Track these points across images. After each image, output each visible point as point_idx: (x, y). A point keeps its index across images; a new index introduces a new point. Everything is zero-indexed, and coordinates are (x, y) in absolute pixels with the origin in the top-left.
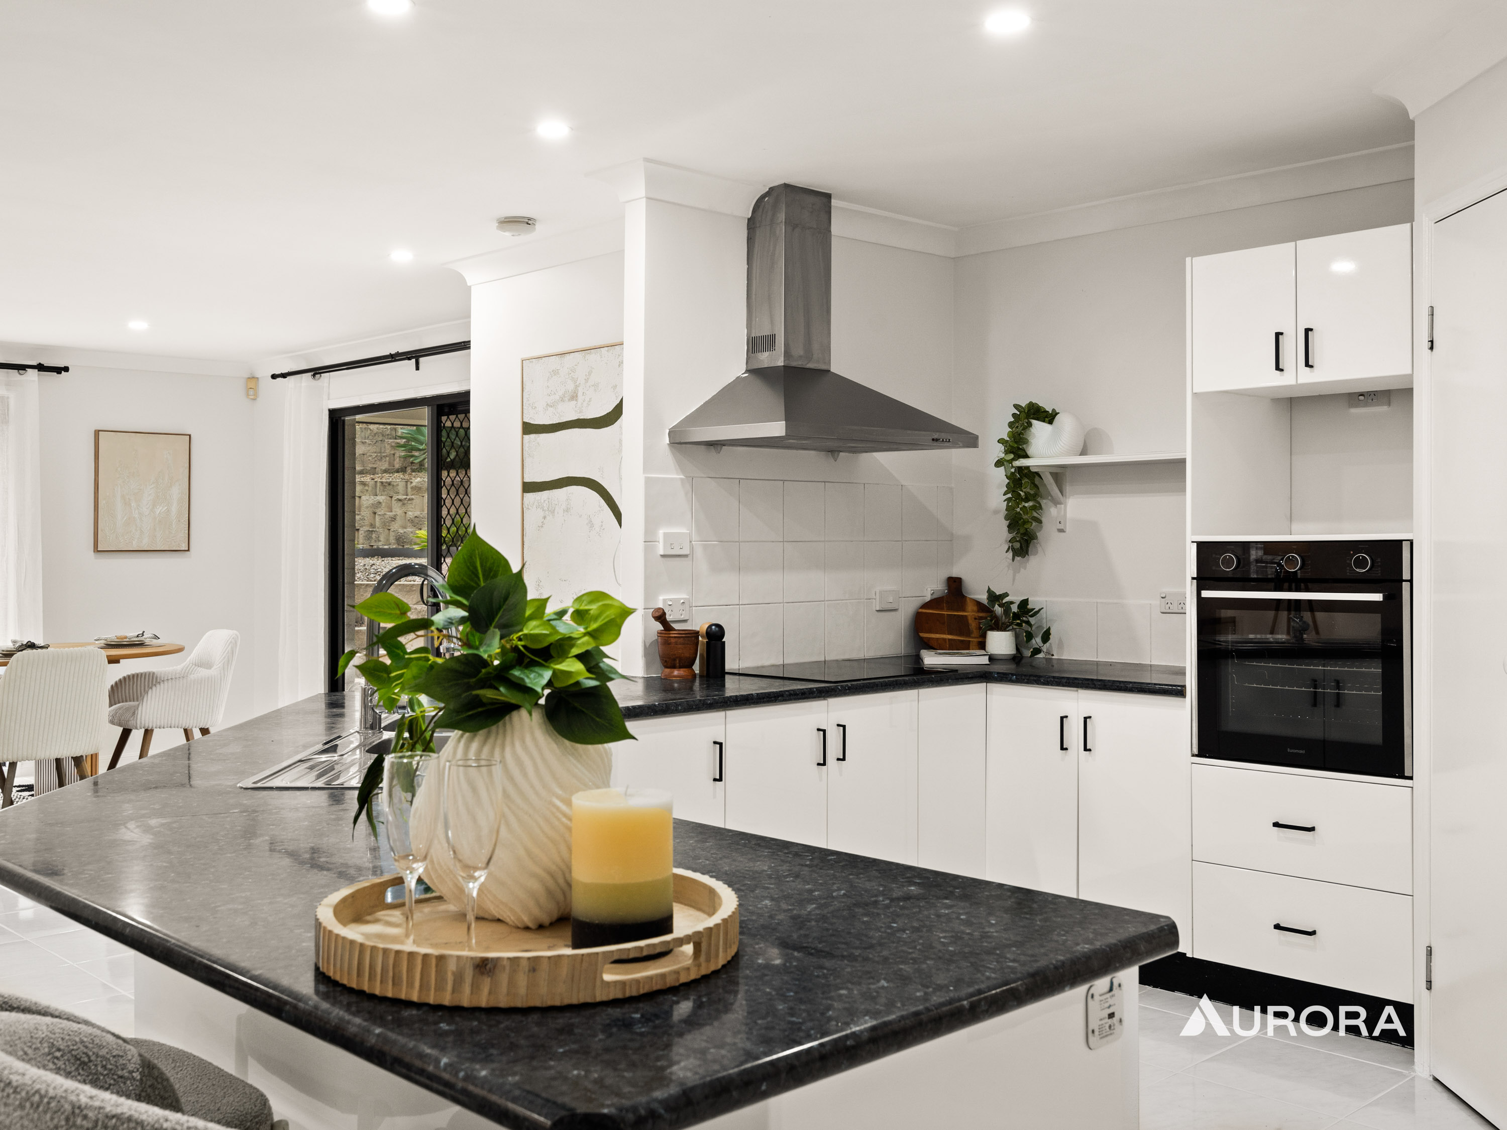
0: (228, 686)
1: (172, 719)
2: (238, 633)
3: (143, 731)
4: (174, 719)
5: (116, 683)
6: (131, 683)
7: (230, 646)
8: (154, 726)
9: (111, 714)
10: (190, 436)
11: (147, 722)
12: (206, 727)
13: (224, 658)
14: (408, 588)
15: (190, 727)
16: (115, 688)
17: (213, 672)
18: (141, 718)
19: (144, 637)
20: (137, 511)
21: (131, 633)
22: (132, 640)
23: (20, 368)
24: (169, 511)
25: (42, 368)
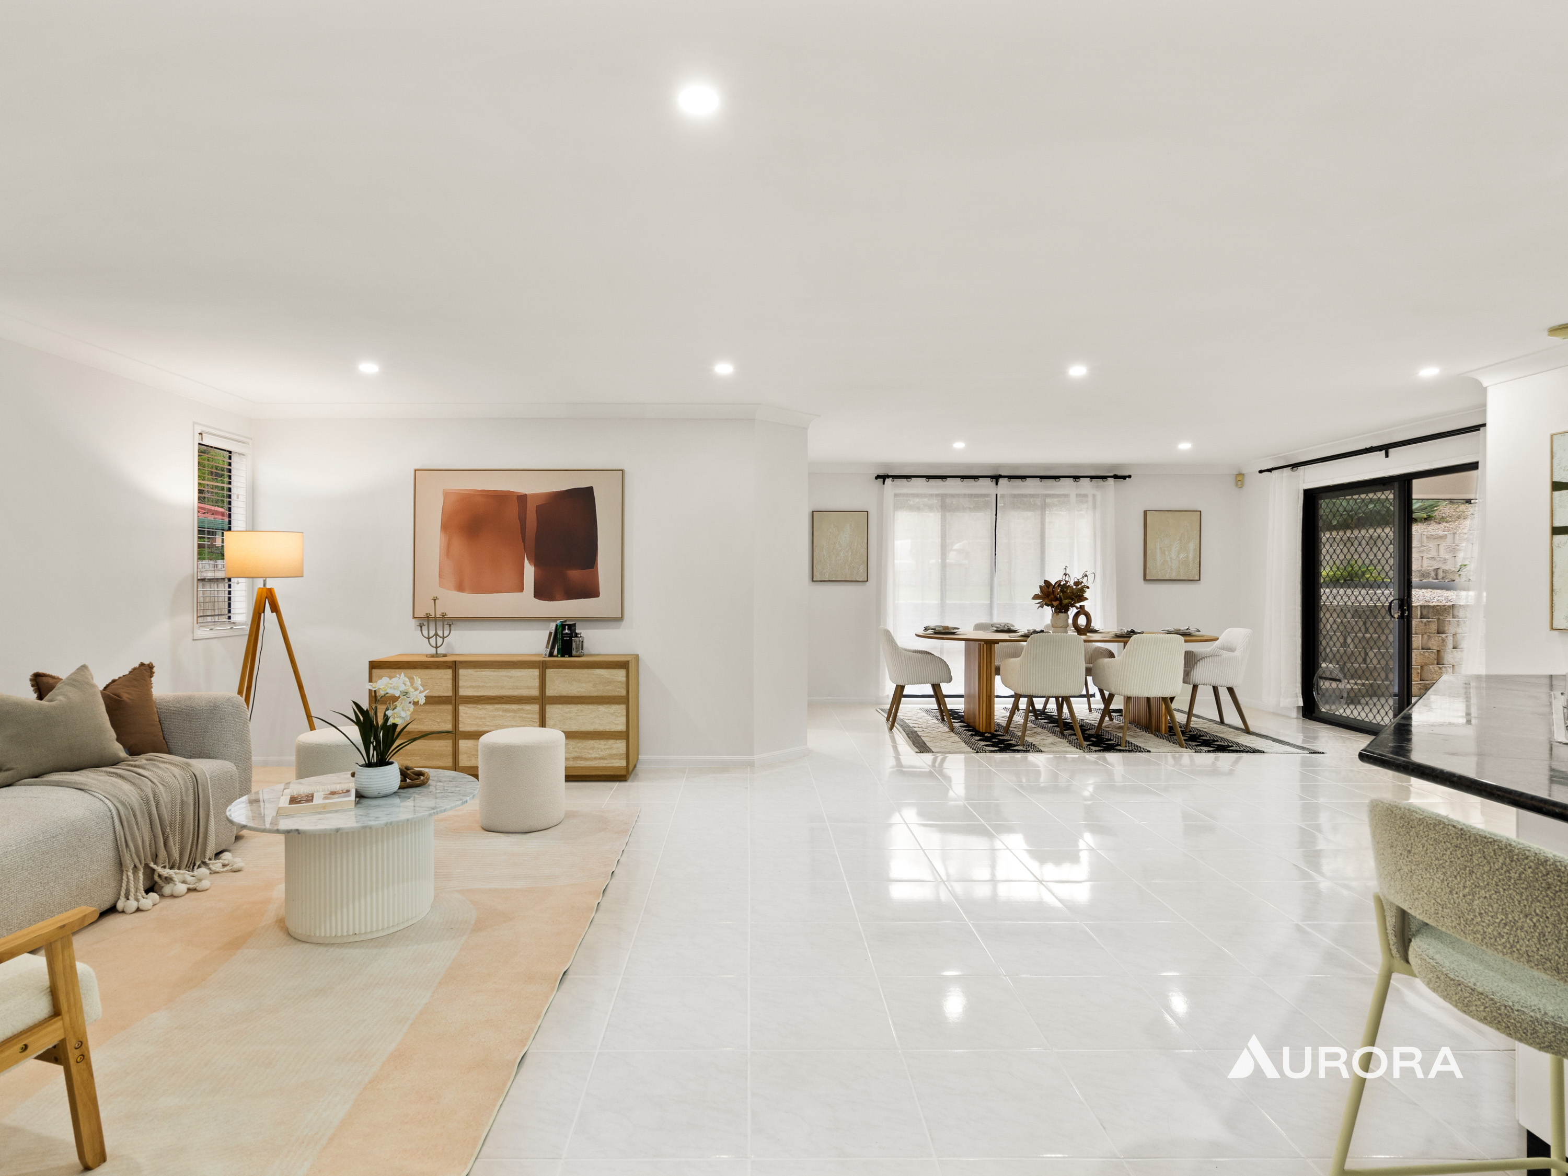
1: (1211, 681)
4: (1213, 680)
7: (1247, 639)
8: (1200, 684)
10: (1200, 512)
12: (1232, 687)
13: (1244, 646)
17: (1236, 654)
19: (1190, 630)
20: (1169, 557)
22: (1184, 631)
23: (1104, 478)
24: (1187, 556)
25: (1116, 477)
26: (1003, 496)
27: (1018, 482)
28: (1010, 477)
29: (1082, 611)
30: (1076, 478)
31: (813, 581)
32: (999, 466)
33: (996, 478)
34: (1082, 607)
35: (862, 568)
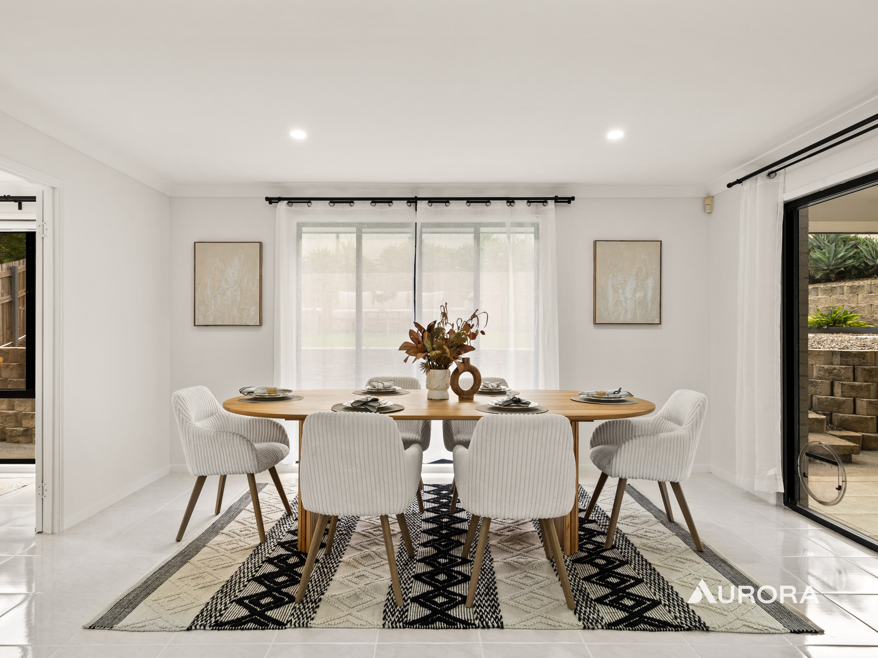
0: (697, 445)
1: (643, 472)
2: (706, 398)
3: (617, 480)
4: (645, 472)
5: (600, 427)
6: (612, 428)
7: (698, 408)
8: (627, 477)
9: (593, 455)
10: (661, 241)
11: (621, 472)
12: (676, 482)
13: (693, 419)
14: (817, 353)
15: (664, 481)
16: (599, 431)
17: (680, 431)
18: (615, 468)
19: (620, 394)
20: (623, 296)
21: (609, 389)
22: (609, 396)
23: (544, 201)
24: (645, 295)
25: (557, 199)
26: (423, 225)
27: (441, 206)
28: (431, 200)
29: (466, 366)
30: (510, 201)
31: (195, 325)
32: (416, 186)
33: (413, 201)
34: (466, 361)
35: (254, 310)
